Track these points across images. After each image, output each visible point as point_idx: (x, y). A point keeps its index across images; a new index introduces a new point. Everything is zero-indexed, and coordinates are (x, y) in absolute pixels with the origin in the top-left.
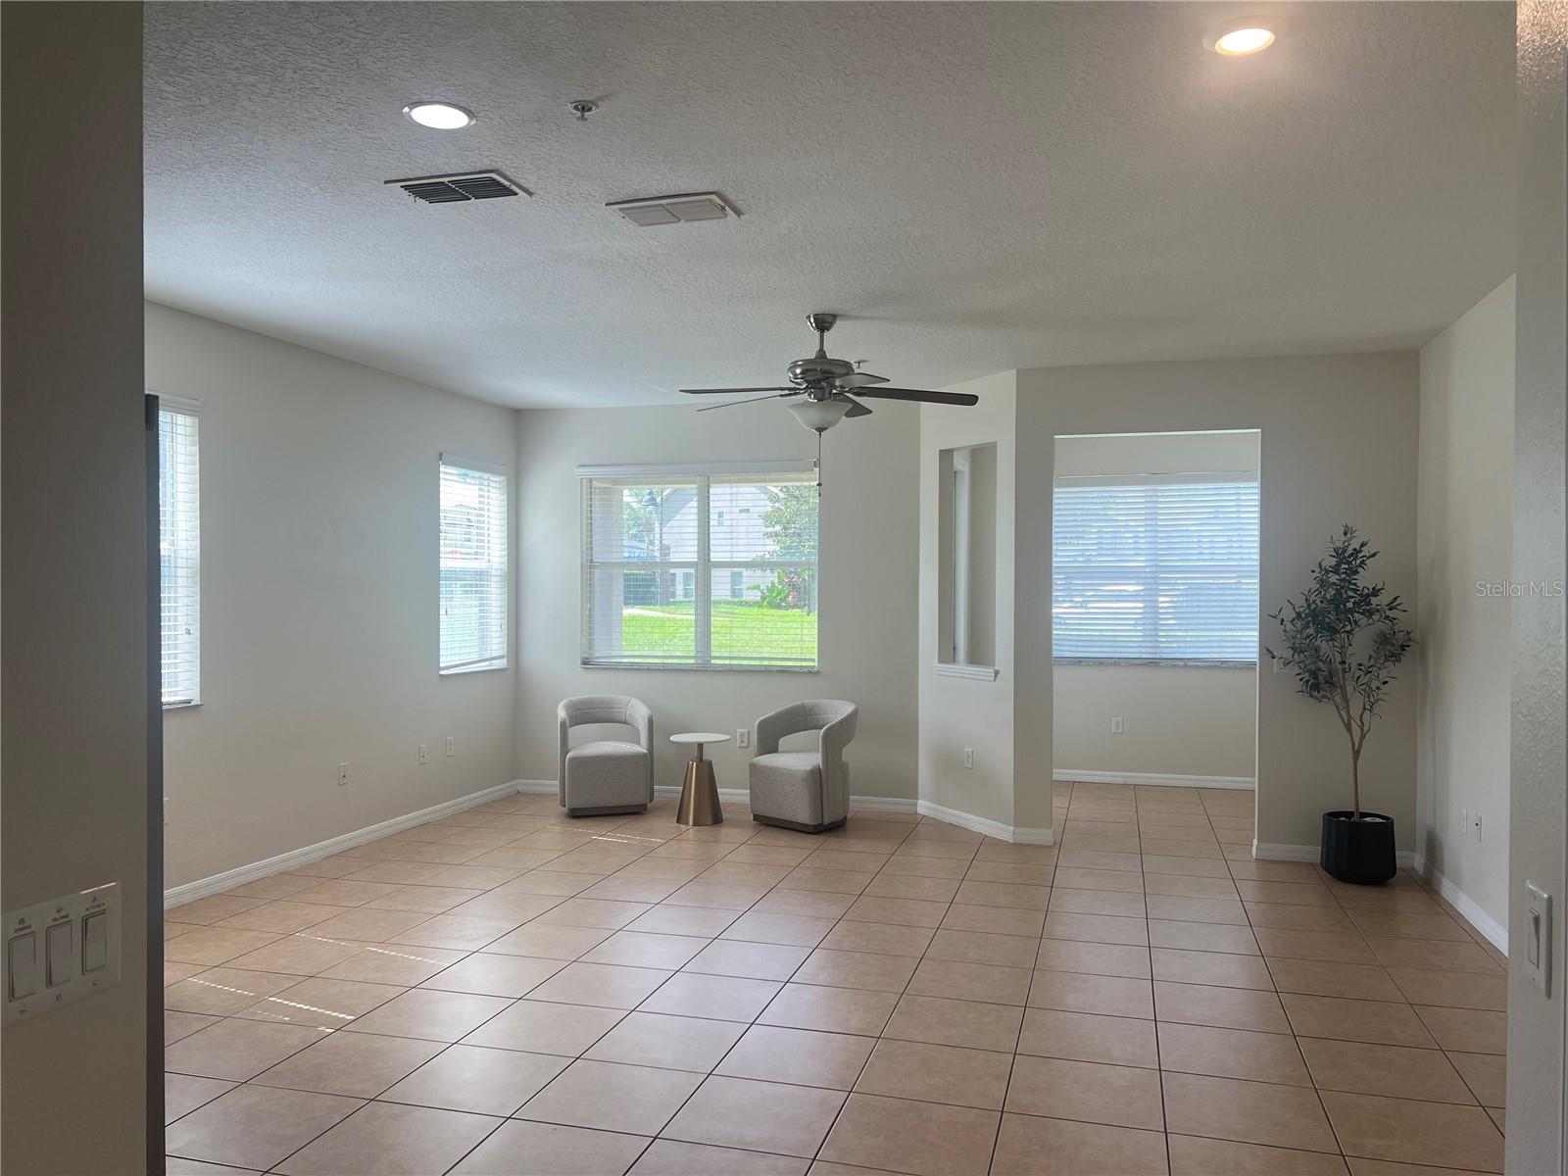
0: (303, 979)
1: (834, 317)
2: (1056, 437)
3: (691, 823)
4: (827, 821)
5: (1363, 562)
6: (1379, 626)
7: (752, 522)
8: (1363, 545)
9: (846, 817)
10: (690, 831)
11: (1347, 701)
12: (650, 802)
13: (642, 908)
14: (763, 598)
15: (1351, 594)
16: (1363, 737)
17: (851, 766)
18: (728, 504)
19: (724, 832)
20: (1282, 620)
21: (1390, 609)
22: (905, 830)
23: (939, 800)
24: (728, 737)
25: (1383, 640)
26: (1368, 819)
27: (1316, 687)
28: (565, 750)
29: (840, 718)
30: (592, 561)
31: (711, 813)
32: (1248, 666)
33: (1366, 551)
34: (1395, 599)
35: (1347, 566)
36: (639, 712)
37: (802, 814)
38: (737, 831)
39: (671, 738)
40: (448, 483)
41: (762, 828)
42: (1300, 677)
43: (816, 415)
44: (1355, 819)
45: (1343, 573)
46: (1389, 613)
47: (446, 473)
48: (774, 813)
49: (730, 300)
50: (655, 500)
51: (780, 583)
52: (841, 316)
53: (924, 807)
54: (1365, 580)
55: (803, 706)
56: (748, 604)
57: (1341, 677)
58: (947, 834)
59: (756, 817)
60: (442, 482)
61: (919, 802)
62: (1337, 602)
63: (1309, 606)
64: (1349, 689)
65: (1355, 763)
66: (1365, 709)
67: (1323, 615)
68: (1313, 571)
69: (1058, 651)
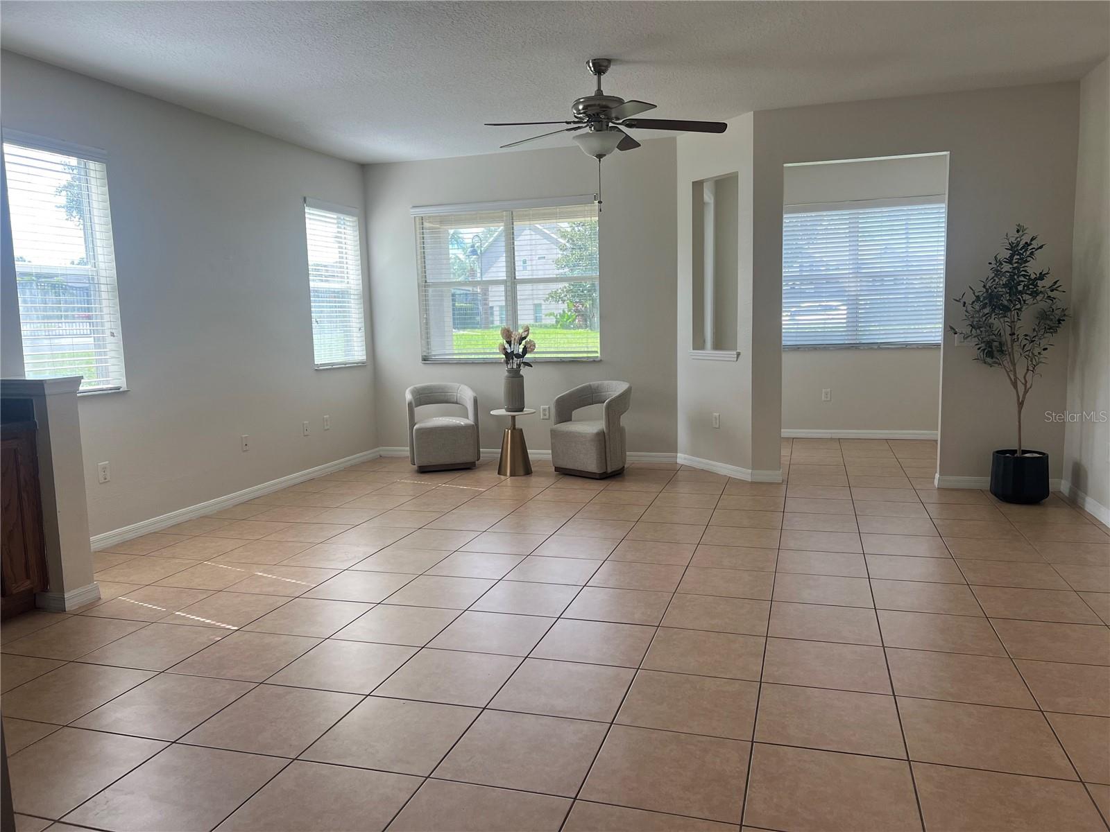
0: (211, 593)
1: (609, 61)
2: (785, 165)
3: (508, 474)
4: (609, 470)
5: (1032, 253)
6: (1041, 304)
7: (547, 267)
8: (1032, 239)
9: (624, 467)
10: (508, 480)
11: (1014, 364)
12: (478, 460)
13: (473, 535)
14: (557, 322)
15: (1022, 279)
16: (1026, 392)
17: (626, 430)
18: (529, 253)
19: (534, 480)
20: (965, 303)
21: (1052, 291)
22: (669, 475)
23: (694, 452)
24: (533, 411)
25: (1043, 316)
26: (1027, 455)
27: (990, 354)
28: (412, 424)
29: (617, 394)
30: (426, 282)
31: (523, 467)
32: (934, 347)
33: (1035, 244)
34: (1056, 283)
35: (1018, 257)
36: (467, 395)
37: (592, 466)
38: (543, 479)
39: (491, 413)
40: (312, 222)
41: (561, 476)
42: (978, 346)
43: (596, 143)
44: (1018, 455)
45: (1016, 263)
46: (1050, 294)
47: (310, 214)
48: (570, 465)
49: (523, 47)
50: (476, 251)
51: (569, 311)
52: (615, 60)
53: (682, 458)
54: (1033, 268)
55: (590, 385)
56: (546, 326)
57: (1009, 346)
58: (701, 477)
59: (557, 469)
60: (307, 221)
61: (679, 455)
62: (1011, 286)
63: (987, 290)
64: (1017, 356)
65: (1020, 412)
66: (1028, 370)
67: (997, 298)
68: (990, 263)
69: (786, 341)
